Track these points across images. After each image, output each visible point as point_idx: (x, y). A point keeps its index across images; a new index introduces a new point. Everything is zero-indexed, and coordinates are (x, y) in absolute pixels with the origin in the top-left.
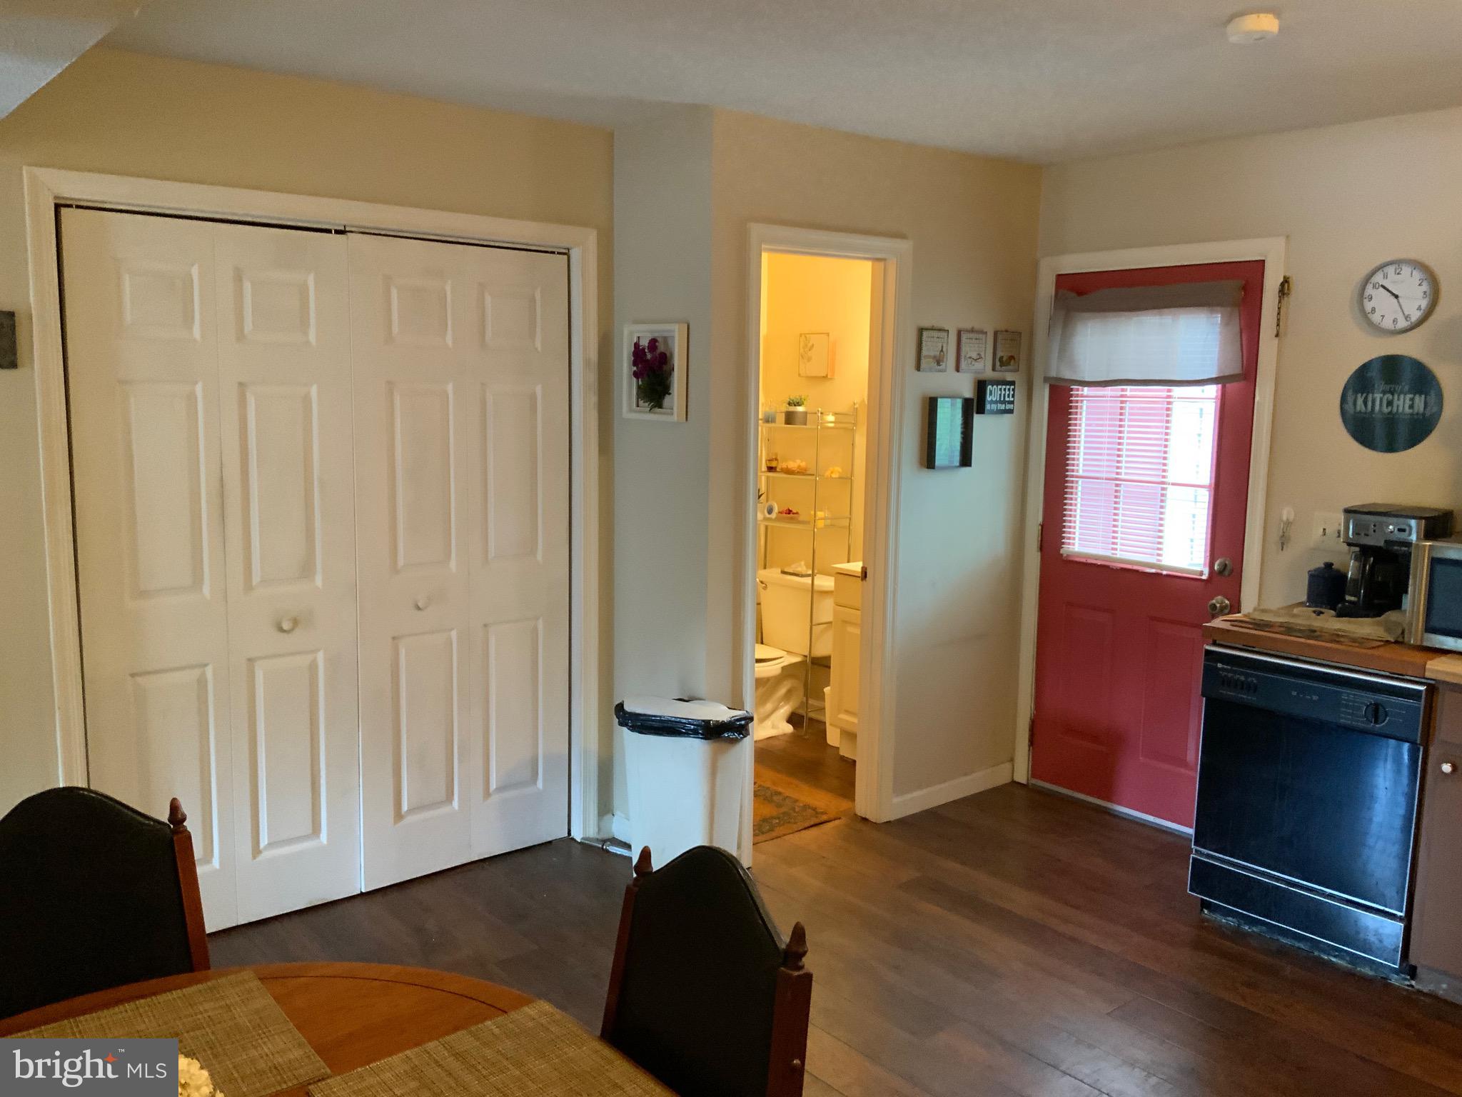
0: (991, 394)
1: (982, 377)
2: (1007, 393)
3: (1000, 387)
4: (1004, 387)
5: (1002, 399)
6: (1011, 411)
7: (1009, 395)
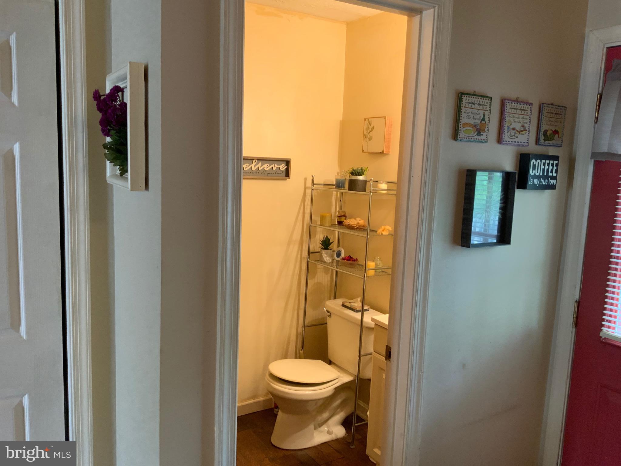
0: (534, 169)
1: (525, 150)
2: (551, 167)
3: (543, 161)
4: (548, 161)
5: (545, 174)
6: (553, 187)
7: (552, 170)
